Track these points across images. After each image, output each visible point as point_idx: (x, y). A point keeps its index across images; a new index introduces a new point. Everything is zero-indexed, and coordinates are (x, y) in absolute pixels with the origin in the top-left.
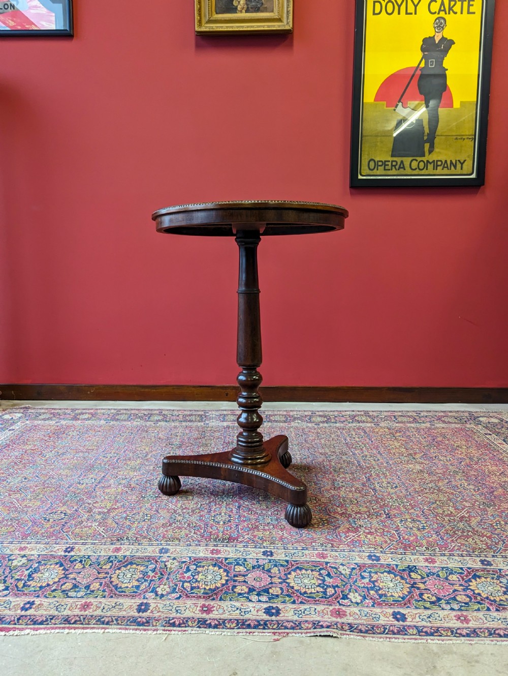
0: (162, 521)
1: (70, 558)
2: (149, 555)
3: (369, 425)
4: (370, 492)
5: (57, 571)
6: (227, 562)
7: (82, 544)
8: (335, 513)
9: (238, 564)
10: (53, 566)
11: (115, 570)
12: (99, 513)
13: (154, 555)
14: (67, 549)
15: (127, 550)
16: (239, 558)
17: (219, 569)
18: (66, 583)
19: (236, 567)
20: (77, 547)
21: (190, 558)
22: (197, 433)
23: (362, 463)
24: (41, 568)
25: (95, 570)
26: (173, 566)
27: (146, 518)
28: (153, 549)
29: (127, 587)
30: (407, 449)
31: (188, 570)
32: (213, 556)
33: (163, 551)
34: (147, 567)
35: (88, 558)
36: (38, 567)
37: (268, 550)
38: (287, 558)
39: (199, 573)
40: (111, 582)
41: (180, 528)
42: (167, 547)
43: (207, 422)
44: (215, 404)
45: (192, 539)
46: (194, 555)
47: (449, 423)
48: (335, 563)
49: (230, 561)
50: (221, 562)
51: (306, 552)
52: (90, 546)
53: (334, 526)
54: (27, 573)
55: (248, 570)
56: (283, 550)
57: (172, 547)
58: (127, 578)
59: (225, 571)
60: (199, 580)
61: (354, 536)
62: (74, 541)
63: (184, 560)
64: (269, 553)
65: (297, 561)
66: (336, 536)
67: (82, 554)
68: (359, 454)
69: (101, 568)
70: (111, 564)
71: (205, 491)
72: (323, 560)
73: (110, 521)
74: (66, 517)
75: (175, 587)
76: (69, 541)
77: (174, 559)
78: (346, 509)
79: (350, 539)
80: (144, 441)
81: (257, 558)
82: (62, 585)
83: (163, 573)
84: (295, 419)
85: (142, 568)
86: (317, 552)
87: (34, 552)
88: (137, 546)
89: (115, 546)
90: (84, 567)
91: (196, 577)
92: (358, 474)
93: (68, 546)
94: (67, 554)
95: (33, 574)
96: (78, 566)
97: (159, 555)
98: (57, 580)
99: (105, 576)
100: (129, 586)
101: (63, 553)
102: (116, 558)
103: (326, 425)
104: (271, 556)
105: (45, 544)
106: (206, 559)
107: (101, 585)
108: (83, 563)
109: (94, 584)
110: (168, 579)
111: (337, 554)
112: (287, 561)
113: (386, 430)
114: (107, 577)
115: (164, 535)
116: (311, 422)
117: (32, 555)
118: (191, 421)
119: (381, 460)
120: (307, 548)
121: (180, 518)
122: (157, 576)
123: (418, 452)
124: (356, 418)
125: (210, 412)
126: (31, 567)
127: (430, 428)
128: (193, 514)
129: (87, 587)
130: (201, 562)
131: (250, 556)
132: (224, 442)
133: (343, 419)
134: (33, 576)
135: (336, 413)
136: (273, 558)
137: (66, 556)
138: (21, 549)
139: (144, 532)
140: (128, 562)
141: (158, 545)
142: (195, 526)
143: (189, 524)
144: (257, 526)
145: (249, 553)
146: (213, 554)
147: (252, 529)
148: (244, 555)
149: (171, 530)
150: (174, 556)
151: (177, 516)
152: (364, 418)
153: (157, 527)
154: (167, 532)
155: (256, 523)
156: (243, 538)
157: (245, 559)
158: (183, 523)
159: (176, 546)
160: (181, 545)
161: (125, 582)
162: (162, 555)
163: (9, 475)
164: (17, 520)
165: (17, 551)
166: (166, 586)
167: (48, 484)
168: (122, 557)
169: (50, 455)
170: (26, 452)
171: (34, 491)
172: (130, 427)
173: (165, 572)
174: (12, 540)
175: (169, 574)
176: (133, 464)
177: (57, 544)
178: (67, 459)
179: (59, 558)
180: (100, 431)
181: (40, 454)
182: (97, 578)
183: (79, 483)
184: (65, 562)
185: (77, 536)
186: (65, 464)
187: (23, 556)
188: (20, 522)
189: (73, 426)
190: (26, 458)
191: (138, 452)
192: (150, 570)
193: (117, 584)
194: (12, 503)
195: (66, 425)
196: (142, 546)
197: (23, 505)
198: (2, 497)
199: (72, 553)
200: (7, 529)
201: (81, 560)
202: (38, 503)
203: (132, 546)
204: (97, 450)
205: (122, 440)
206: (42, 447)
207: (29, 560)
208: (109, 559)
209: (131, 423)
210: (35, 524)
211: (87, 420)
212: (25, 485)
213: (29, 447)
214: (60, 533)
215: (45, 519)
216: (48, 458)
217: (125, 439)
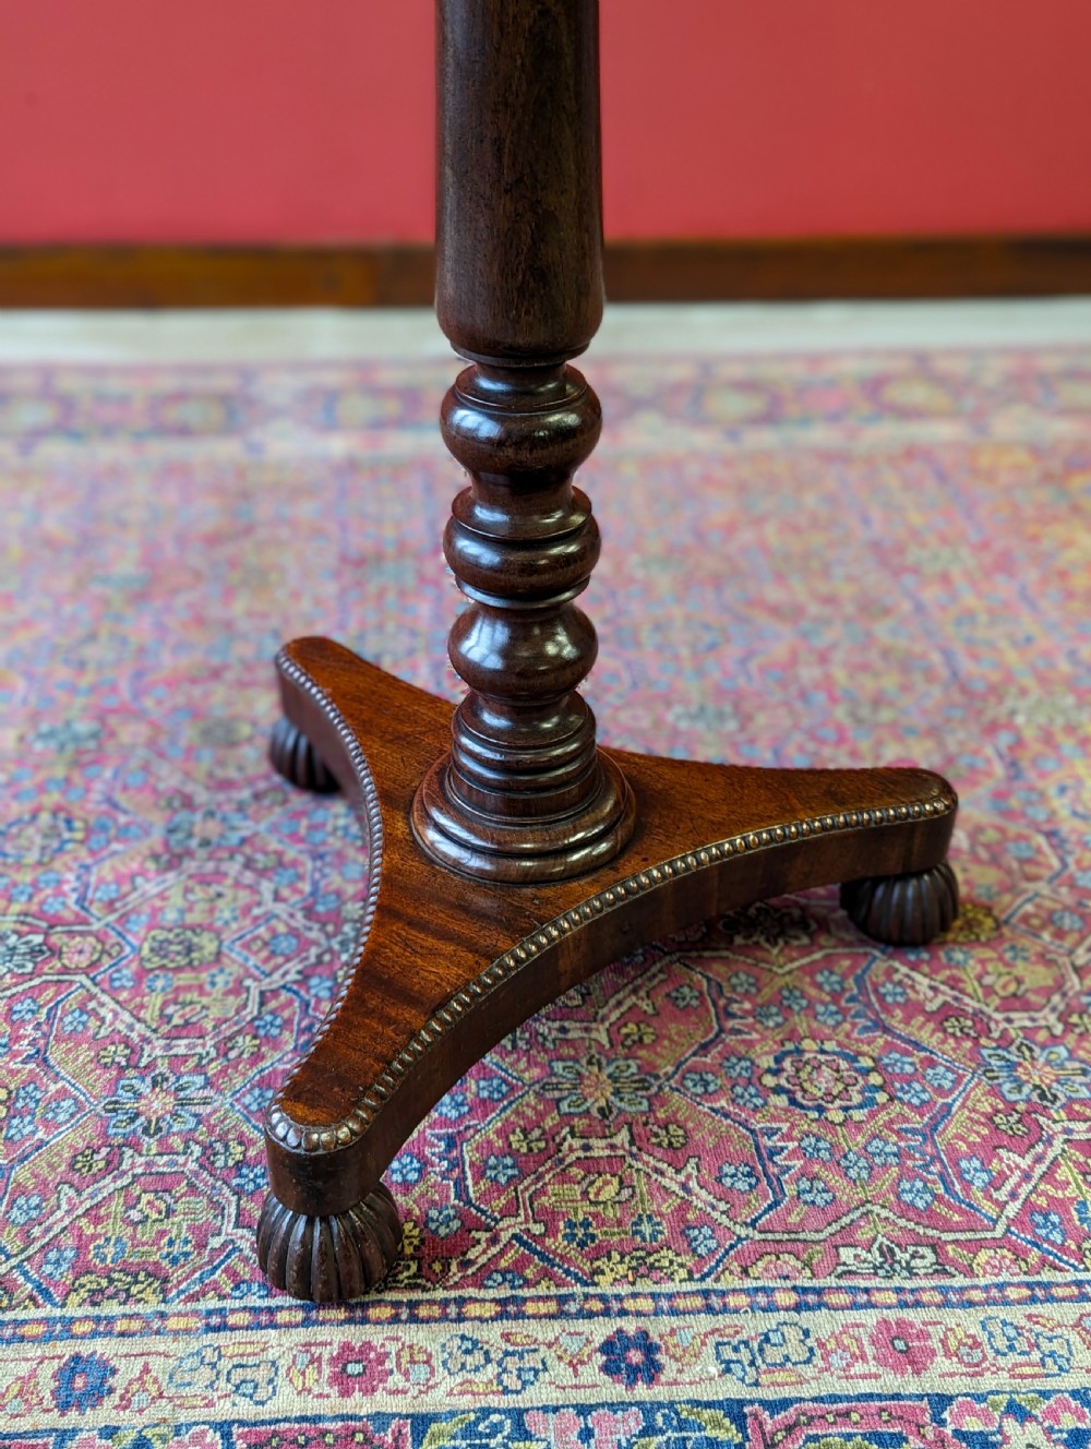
0: (69, 1137)
3: (946, 430)
4: (1039, 850)
8: (913, 1009)
13: (24, 1424)
16: (486, 1412)
21: (223, 1428)
22: (214, 502)
23: (966, 665)
28: (24, 1369)
32: (349, 1404)
33: (83, 1385)
37: (630, 1326)
38: (731, 1389)
41: (162, 1184)
42: (102, 1347)
43: (254, 436)
45: (232, 1273)
46: (245, 1409)
48: (981, 1398)
49: (442, 1435)
51: (822, 1323)
53: (919, 1109)
56: (705, 1322)
57: (126, 1346)
61: (1027, 1177)
64: (636, 1357)
65: (785, 1404)
66: (943, 1177)
68: (941, 609)
71: (277, 897)
72: (912, 1385)
78: (954, 983)
79: (1013, 1195)
81: (582, 1397)
86: (870, 1318)
97: (52, 1419)
103: (766, 438)
104: (651, 1380)
106: (313, 1433)
111: (967, 1322)
112: (735, 1411)
115: (81, 1248)
118: (183, 431)
119: (1040, 642)
120: (819, 1292)
121: (158, 1104)
124: (885, 394)
125: (267, 378)
128: (223, 1072)
131: (539, 1394)
133: (833, 401)
135: (799, 370)
136: (659, 1393)
141: (48, 1338)
142: (238, 1165)
143: (207, 1149)
144: (550, 1136)
145: (531, 1361)
146: (346, 1393)
147: (526, 1165)
148: (511, 1381)
149: (117, 1206)
150: (140, 1421)
151: (144, 1087)
152: (918, 394)
153: (43, 1187)
154: (97, 1220)
155: (541, 1116)
156: (494, 1241)
157: (518, 1415)
158: (177, 1142)
159: (146, 1332)
160: (172, 1323)
162: (71, 1419)
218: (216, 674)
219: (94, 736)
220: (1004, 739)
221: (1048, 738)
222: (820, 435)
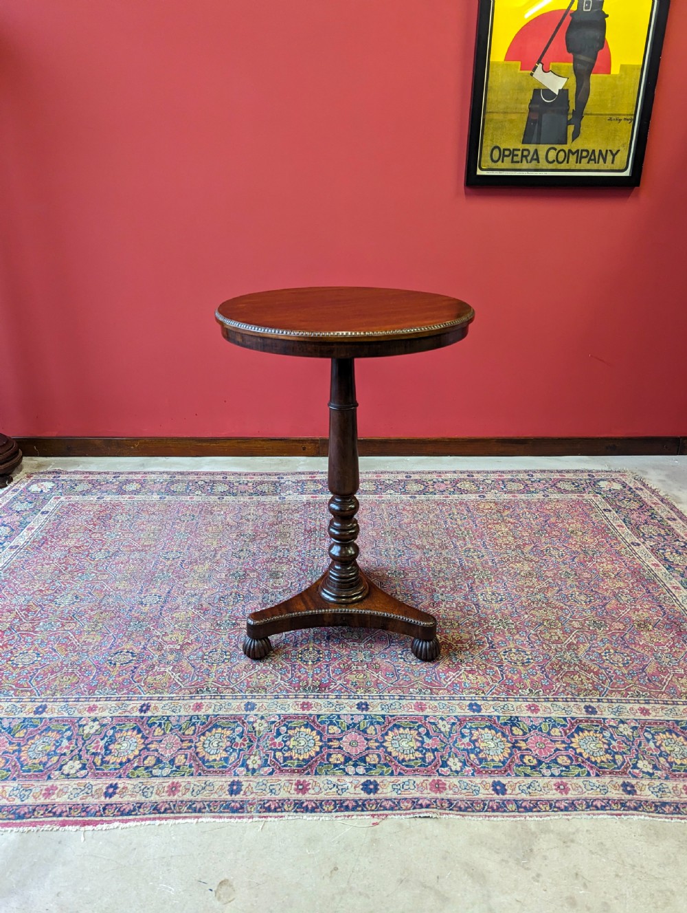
0: (244, 662)
1: (148, 721)
2: (235, 713)
3: (473, 497)
4: (473, 608)
5: (135, 740)
6: (319, 720)
7: (158, 700)
9: (331, 723)
10: (129, 733)
11: (200, 736)
12: (172, 651)
13: (239, 713)
14: (142, 707)
15: (210, 707)
16: (332, 715)
17: (312, 730)
18: (147, 756)
19: (330, 727)
20: (153, 703)
21: (279, 715)
22: (272, 514)
23: (465, 562)
24: (118, 735)
25: (177, 737)
26: (262, 728)
27: (225, 657)
28: (238, 704)
29: (215, 760)
30: (515, 538)
31: (279, 734)
32: (304, 712)
33: (250, 707)
34: (233, 730)
35: (168, 720)
36: (113, 735)
37: (363, 701)
38: (383, 713)
39: (290, 737)
40: (197, 753)
41: (265, 672)
42: (253, 701)
43: (283, 495)
44: (289, 461)
45: (280, 689)
46: (283, 712)
47: (566, 491)
48: (435, 716)
49: (323, 718)
50: (314, 721)
51: (404, 702)
52: (167, 702)
54: (102, 743)
55: (342, 731)
56: (379, 701)
57: (258, 701)
58: (214, 746)
59: (319, 733)
60: (291, 747)
61: (454, 677)
62: (148, 695)
63: (273, 719)
64: (364, 706)
65: (394, 716)
66: (435, 677)
67: (159, 714)
68: (462, 547)
69: (184, 734)
70: (193, 728)
72: (421, 713)
73: (185, 663)
74: (134, 658)
75: (266, 757)
76: (143, 695)
77: (262, 718)
78: (445, 637)
79: (450, 680)
80: (210, 529)
81: (352, 713)
82: (144, 760)
83: (251, 738)
84: (388, 487)
85: (229, 733)
86: (414, 701)
87: (106, 714)
88: (219, 701)
89: (195, 702)
90: (164, 734)
91: (288, 743)
92: (459, 580)
93: (143, 702)
94: (143, 714)
95: (109, 745)
96: (158, 732)
97: (245, 712)
98: (136, 753)
99: (189, 744)
100: (218, 759)
101: (138, 714)
102: (198, 719)
104: (367, 710)
105: (116, 700)
106: (297, 717)
107: (186, 758)
108: (163, 727)
109: (179, 756)
110: (258, 746)
111: (435, 703)
112: (383, 716)
113: (492, 505)
114: (191, 747)
115: (248, 683)
116: (405, 493)
117: (104, 717)
118: (263, 493)
119: (486, 557)
120: (404, 696)
122: (245, 743)
123: (527, 542)
124: (458, 485)
125: (285, 477)
126: (105, 736)
127: (542, 503)
129: (172, 761)
130: (291, 722)
131: (343, 712)
132: (305, 530)
133: (443, 487)
134: (111, 747)
135: (434, 476)
136: (368, 713)
137: (142, 718)
138: (91, 709)
139: (225, 679)
140: (211, 724)
141: (243, 698)
142: (281, 668)
143: (274, 665)
144: (349, 665)
145: (341, 706)
146: (303, 710)
147: (344, 671)
148: (338, 709)
149: (255, 675)
150: (262, 713)
152: (467, 486)
153: (239, 671)
154: (251, 678)
155: (347, 661)
156: (336, 685)
157: (339, 716)
158: (267, 664)
159: (262, 698)
160: (268, 697)
161: (211, 753)
162: (248, 712)
163: (56, 592)
164: (78, 665)
165: (86, 712)
166: (257, 758)
167: (104, 605)
168: (205, 717)
169: (100, 556)
170: (69, 552)
171: (91, 618)
172: (190, 506)
173: (253, 738)
174: (78, 696)
175: (259, 740)
176: (201, 569)
177: (130, 700)
178: (122, 563)
179: (136, 721)
180: (154, 513)
181: (88, 556)
182: (181, 749)
183: (142, 603)
184: (143, 726)
185: (151, 687)
186: (120, 571)
187: (95, 720)
188: (81, 668)
189: (120, 504)
190: (71, 562)
191: (204, 549)
192: (238, 735)
193: (204, 756)
194: (67, 638)
195: (111, 503)
196: (226, 700)
197: (81, 640)
198: (55, 629)
199: (149, 714)
200: (69, 679)
201: (160, 723)
202: (99, 638)
203: (214, 701)
204: (155, 546)
205: (183, 529)
206: (87, 542)
207: (102, 725)
208: (191, 720)
209: (191, 498)
210: (101, 671)
211: (135, 494)
212: (78, 608)
213: (71, 543)
214: (130, 683)
215: (111, 663)
216: (98, 561)
217: (187, 526)
218: (273, 560)
219: (244, 575)
220: (470, 581)
222: (437, 497)
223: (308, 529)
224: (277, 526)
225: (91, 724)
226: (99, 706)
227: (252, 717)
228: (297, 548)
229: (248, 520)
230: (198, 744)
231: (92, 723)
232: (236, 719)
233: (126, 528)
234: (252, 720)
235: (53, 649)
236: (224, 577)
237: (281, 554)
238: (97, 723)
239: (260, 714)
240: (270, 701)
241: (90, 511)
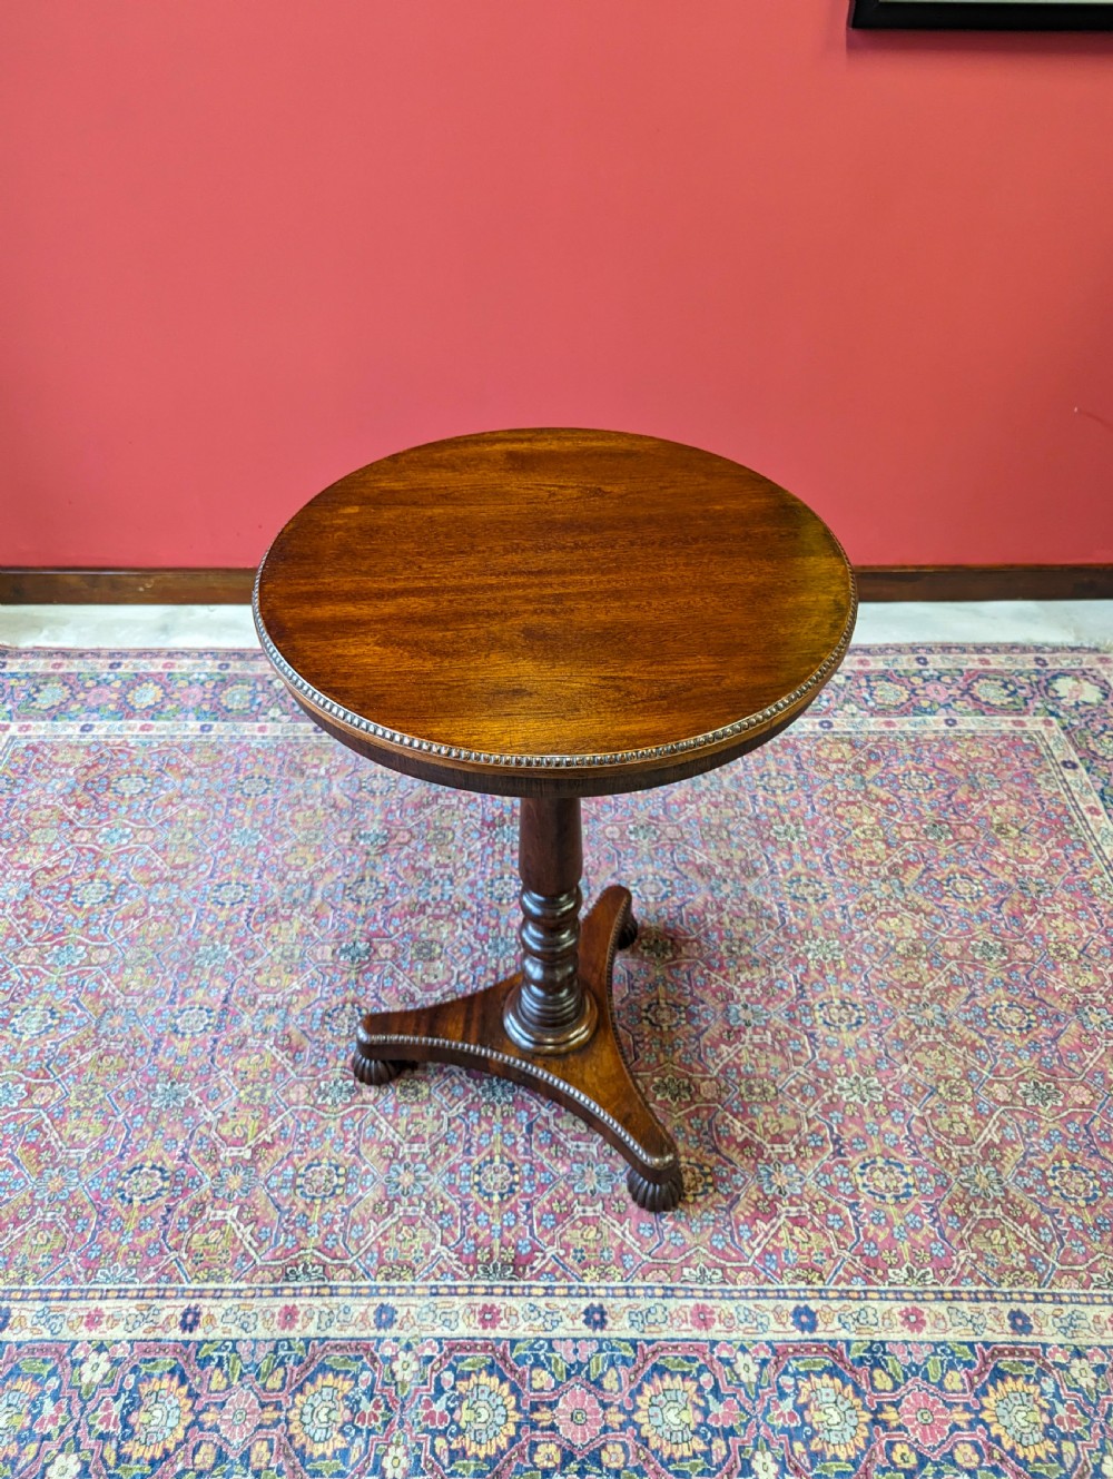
0: (372, 1195)
1: (197, 1352)
2: (357, 1334)
3: (808, 726)
4: (803, 1046)
5: (175, 1403)
6: (515, 1355)
7: (213, 1297)
8: (732, 1140)
9: (537, 1362)
10: (165, 1383)
11: (293, 1395)
12: (236, 1165)
13: (364, 1334)
14: (185, 1315)
15: (311, 1317)
16: (539, 1339)
17: (501, 1382)
18: (200, 1443)
19: (535, 1373)
20: (205, 1306)
21: (439, 1340)
23: (789, 912)
24: (145, 1389)
25: (252, 1396)
26: (408, 1375)
27: (336, 1180)
28: (363, 1309)
29: (323, 1456)
30: (888, 846)
31: (440, 1390)
32: (486, 1333)
33: (385, 1317)
34: (355, 1377)
35: (234, 1349)
36: (136, 1389)
37: (596, 1302)
38: (634, 1333)
39: (462, 1398)
40: (291, 1438)
41: (411, 1221)
42: (391, 1301)
45: (440, 1268)
46: (447, 1332)
47: (991, 708)
48: (729, 1342)
49: (522, 1348)
50: (504, 1357)
51: (673, 1305)
52: (231, 1302)
53: (727, 1197)
54: (116, 1409)
55: (558, 1384)
56: (626, 1302)
57: (401, 1301)
58: (318, 1422)
59: (514, 1389)
60: (463, 1425)
61: (767, 1235)
62: (194, 1285)
63: (428, 1352)
64: (598, 1317)
65: (654, 1341)
66: (731, 1234)
67: (217, 1334)
69: (264, 1386)
70: (281, 1371)
72: (704, 1335)
73: (261, 1197)
74: (167, 1184)
75: (417, 1452)
76: (186, 1285)
77: (408, 1347)
78: (751, 1126)
79: (759, 1244)
80: (299, 817)
81: (575, 1334)
82: (194, 1454)
83: (390, 1400)
85: (346, 1386)
86: (692, 1303)
87: (118, 1333)
88: (327, 1300)
89: (283, 1303)
90: (229, 1386)
91: (457, 1415)
92: (780, 966)
93: (185, 1303)
94: (187, 1336)
95: (129, 1413)
96: (217, 1380)
97: (373, 1333)
98: (180, 1434)
99: (275, 1415)
100: (329, 1454)
101: (176, 1333)
104: (603, 1328)
105: (137, 1297)
106: (473, 1345)
107: (271, 1450)
108: (226, 1367)
109: (258, 1444)
110: (402, 1422)
111: (731, 1307)
112: (634, 1344)
113: (845, 748)
114: (279, 1421)
115: (380, 1253)
117: (116, 1342)
119: (830, 901)
120: (673, 1289)
121: (407, 1179)
122: (378, 1412)
123: (911, 858)
126: (122, 1390)
127: (943, 742)
128: (434, 1163)
129: (246, 1458)
130: (462, 1359)
131: (559, 1332)
132: (484, 822)
134: (132, 1420)
136: (606, 1334)
137: (187, 1343)
139: (337, 1240)
140: (314, 1363)
141: (371, 1295)
142: (442, 1213)
143: (428, 1204)
144: (569, 1204)
145: (556, 1316)
146: (485, 1327)
147: (559, 1219)
148: (549, 1325)
149: (393, 1232)
150: (407, 1335)
151: (401, 1170)
153: (363, 1220)
154: (386, 1239)
155: (566, 1193)
156: (544, 1257)
157: (551, 1343)
158: (416, 1200)
159: (408, 1294)
160: (418, 1291)
161: (317, 1439)
162: (382, 1333)
163: (12, 999)
164: (63, 1203)
165: (83, 1327)
166: (400, 1451)
167: (105, 1036)
168: (302, 1343)
169: (92, 894)
170: (34, 884)
171: (81, 1071)
172: (259, 751)
173: (393, 1400)
174: (65, 1287)
175: (403, 1406)
176: (288, 932)
177: (163, 1297)
178: (136, 918)
179: (175, 1351)
180: (190, 773)
181: (68, 894)
182: (260, 1426)
183: (176, 1032)
184: (189, 1364)
185: (202, 1263)
186: (131, 940)
187: (100, 1348)
188: (69, 1210)
189: (124, 749)
190: (38, 914)
191: (290, 876)
192: (364, 1393)
193: (304, 1446)
194: (38, 1127)
195: (107, 744)
196: (339, 1299)
197: (66, 1134)
198: (16, 1104)
199: (198, 1334)
200: (48, 1240)
201: (221, 1358)
202: (97, 1126)
203: (317, 1302)
204: (196, 868)
205: (247, 820)
206: (66, 855)
207: (115, 1362)
208: (275, 1352)
209: (262, 729)
210: (105, 1218)
211: (153, 718)
212: (57, 1045)
213: (34, 858)
214: (162, 1252)
215: (123, 1197)
216: (89, 910)
217: (256, 811)
218: (423, 909)
219: (368, 951)
220: (801, 969)
221: (821, 972)
223: (489, 819)
224: (428, 811)
225: (93, 1357)
226: (107, 1313)
227: (388, 1345)
228: (467, 875)
229: (372, 792)
230: (291, 1415)
231: (94, 1355)
232: (361, 1350)
233: (138, 817)
234: (388, 1352)
235: (14, 1159)
236: (329, 957)
237: (435, 891)
238: (104, 1355)
239: (405, 1335)
240: (420, 1302)
241: (67, 766)
